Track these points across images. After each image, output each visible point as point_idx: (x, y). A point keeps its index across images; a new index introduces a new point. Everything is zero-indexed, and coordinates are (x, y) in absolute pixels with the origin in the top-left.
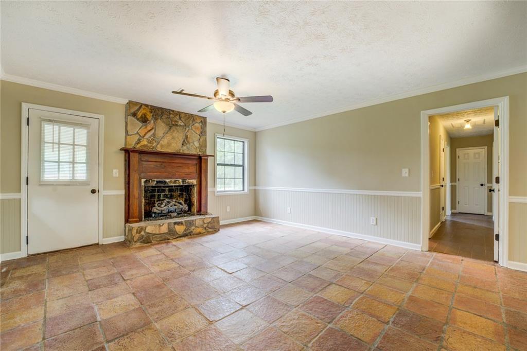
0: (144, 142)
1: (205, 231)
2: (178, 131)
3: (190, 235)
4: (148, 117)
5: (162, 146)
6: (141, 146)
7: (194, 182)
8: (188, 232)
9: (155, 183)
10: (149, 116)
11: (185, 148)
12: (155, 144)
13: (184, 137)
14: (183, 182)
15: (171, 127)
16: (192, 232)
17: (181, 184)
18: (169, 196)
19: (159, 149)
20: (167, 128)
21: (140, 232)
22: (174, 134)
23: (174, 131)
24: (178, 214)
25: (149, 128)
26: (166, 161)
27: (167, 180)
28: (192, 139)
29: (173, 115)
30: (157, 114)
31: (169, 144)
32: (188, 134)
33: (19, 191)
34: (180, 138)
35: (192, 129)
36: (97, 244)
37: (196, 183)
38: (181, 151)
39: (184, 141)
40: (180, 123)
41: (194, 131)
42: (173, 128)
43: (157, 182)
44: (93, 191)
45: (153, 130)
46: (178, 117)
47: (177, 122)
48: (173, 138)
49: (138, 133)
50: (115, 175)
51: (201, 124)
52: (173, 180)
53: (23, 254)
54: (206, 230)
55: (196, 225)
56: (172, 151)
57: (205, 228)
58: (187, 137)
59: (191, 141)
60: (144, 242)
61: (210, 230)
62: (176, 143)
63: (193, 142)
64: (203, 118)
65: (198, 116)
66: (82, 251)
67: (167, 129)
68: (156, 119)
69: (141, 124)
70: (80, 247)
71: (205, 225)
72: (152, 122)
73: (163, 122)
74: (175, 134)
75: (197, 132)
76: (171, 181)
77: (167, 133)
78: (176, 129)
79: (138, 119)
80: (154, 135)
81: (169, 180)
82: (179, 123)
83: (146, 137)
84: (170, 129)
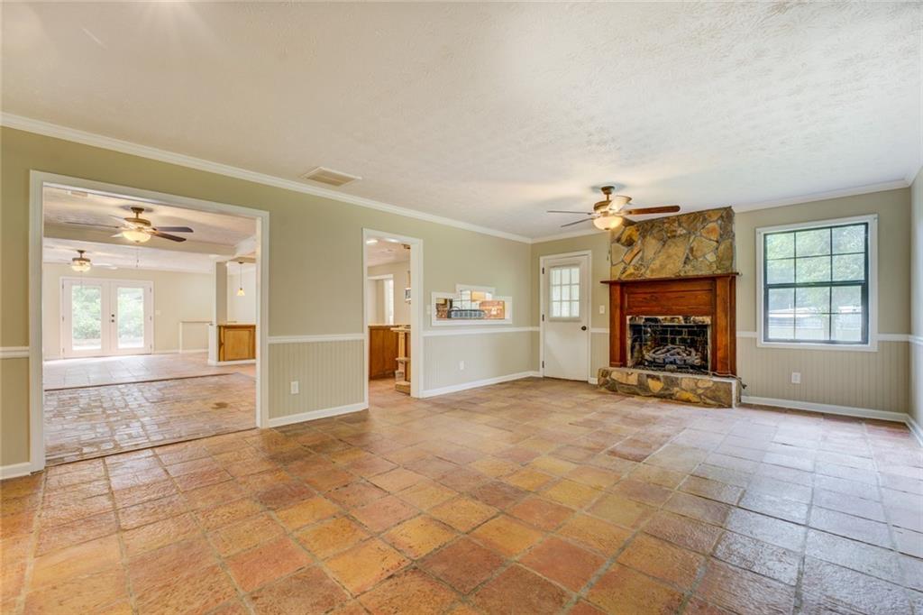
0: (631, 270)
1: (699, 400)
2: (676, 245)
3: (671, 398)
4: (634, 238)
5: (652, 271)
6: (627, 276)
7: (707, 320)
8: (667, 392)
9: (643, 320)
10: (636, 236)
11: (688, 267)
12: (643, 271)
13: (687, 251)
14: (685, 319)
15: (665, 242)
16: (673, 394)
17: (683, 323)
18: (689, 341)
19: (648, 275)
20: (659, 245)
21: (605, 377)
22: (670, 251)
23: (670, 246)
24: (678, 368)
25: (635, 252)
26: (657, 290)
27: (660, 318)
28: (702, 251)
29: (668, 223)
30: (646, 231)
31: (662, 267)
32: (695, 245)
33: (538, 325)
34: (681, 255)
35: (701, 236)
36: (587, 382)
37: (710, 323)
38: (682, 274)
39: (687, 258)
40: (681, 231)
41: (706, 238)
42: (669, 242)
43: (647, 320)
44: (584, 328)
45: (641, 253)
46: (676, 224)
47: (675, 231)
48: (669, 257)
49: (623, 261)
50: (602, 312)
51: (719, 222)
52: (669, 317)
53: (540, 374)
54: (701, 398)
55: (683, 387)
56: (668, 276)
57: (699, 396)
58: (692, 250)
59: (699, 254)
60: (609, 388)
61: (708, 401)
62: (674, 263)
63: (704, 256)
64: (725, 209)
65: (713, 210)
66: (556, 382)
67: (660, 247)
68: (644, 237)
69: (626, 249)
70: (553, 378)
71: (700, 391)
72: (640, 242)
73: (654, 238)
74: (672, 250)
75: (712, 238)
76: (666, 319)
77: (660, 252)
78: (673, 242)
79: (623, 244)
80: (642, 258)
81: (663, 317)
82: (679, 232)
83: (632, 263)
84: (664, 245)
